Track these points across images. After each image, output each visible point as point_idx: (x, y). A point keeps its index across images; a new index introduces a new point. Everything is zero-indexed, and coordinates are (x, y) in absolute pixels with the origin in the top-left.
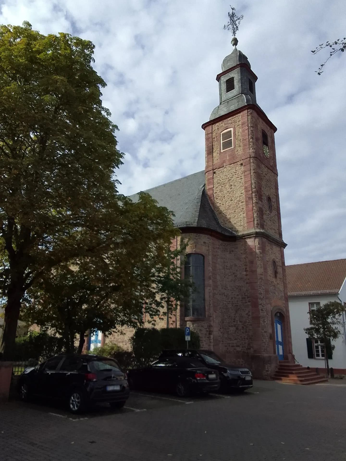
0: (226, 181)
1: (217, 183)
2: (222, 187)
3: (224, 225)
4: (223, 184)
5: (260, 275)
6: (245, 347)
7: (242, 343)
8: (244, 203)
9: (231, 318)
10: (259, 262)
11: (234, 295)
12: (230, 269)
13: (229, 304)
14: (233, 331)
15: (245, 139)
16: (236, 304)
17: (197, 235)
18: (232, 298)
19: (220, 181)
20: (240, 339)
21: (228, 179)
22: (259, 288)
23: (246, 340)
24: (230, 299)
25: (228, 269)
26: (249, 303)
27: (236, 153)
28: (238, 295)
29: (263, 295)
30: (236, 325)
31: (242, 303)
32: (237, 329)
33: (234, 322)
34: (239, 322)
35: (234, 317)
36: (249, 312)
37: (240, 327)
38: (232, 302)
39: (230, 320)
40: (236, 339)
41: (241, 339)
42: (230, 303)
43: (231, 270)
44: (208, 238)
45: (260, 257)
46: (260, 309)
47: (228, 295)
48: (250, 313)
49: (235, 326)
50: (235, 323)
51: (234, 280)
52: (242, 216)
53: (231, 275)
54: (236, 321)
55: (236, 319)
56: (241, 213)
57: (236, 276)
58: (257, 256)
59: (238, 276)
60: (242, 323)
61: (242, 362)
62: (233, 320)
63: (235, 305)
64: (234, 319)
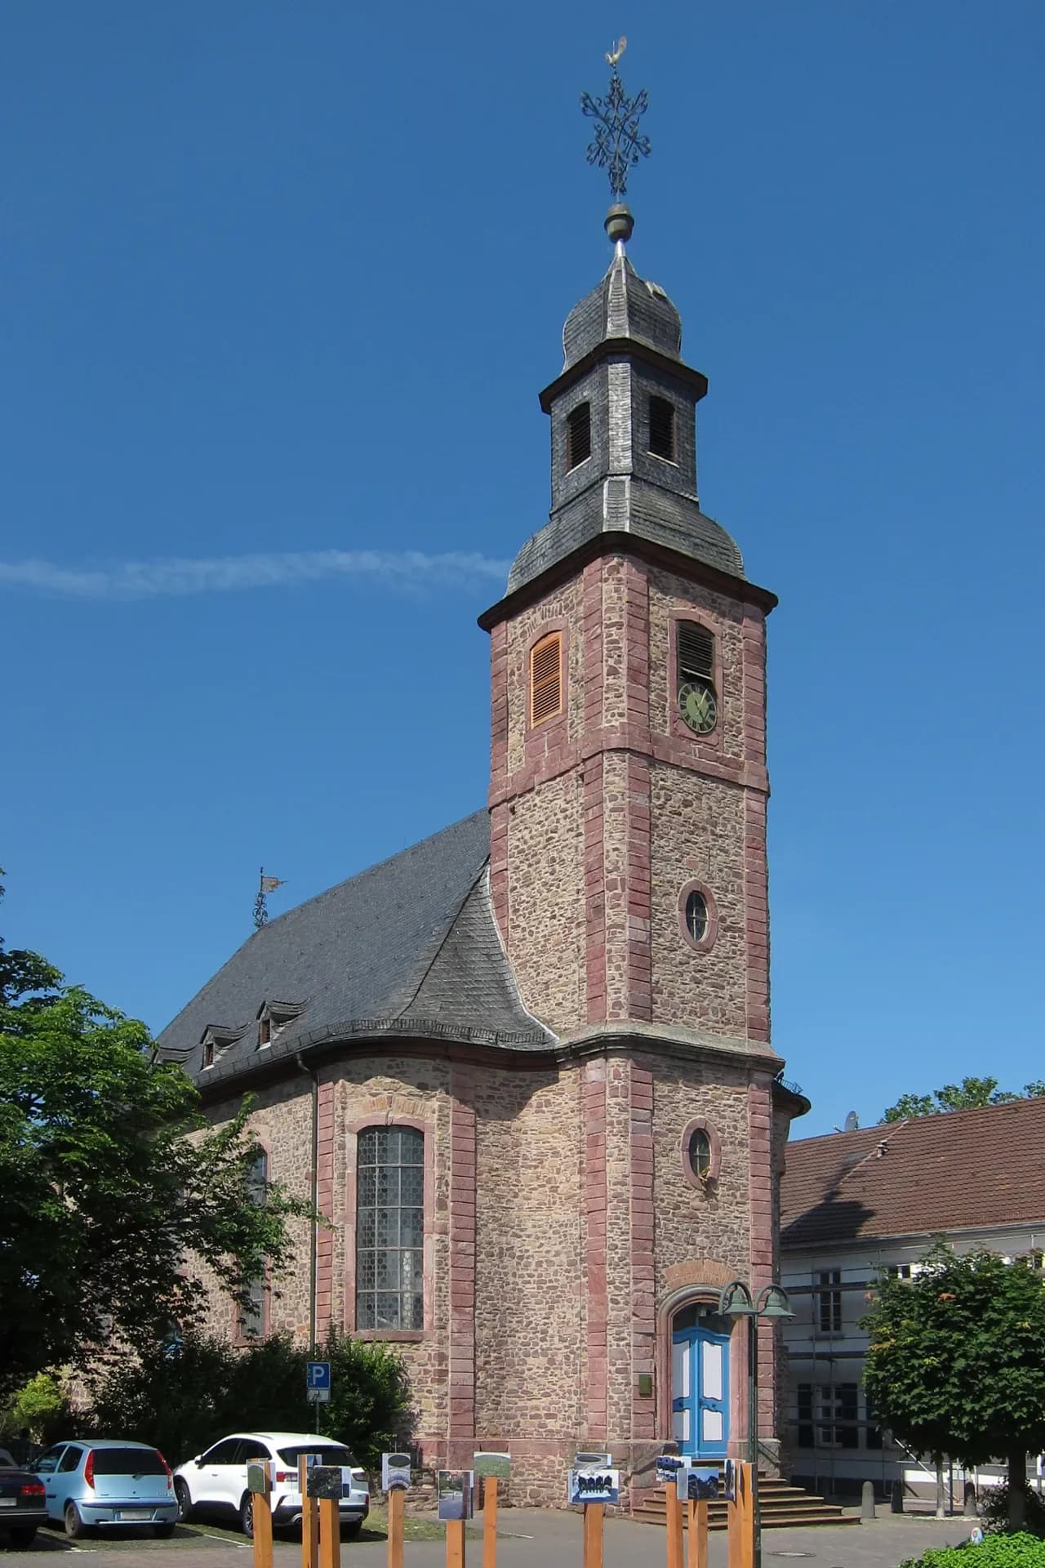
0: (539, 842)
1: (516, 851)
2: (530, 865)
3: (531, 1008)
4: (533, 856)
5: (615, 1184)
6: (569, 1417)
7: (564, 1406)
8: (583, 929)
9: (532, 1329)
10: (615, 1139)
11: (548, 1252)
12: (536, 1167)
13: (529, 1282)
14: (538, 1368)
15: (592, 676)
16: (551, 1281)
17: (393, 1063)
18: (539, 1264)
19: (525, 843)
20: (557, 1395)
21: (546, 837)
22: (609, 1228)
23: (573, 1396)
24: (533, 1266)
25: (530, 1167)
26: (584, 1280)
27: (570, 733)
28: (557, 1254)
29: (620, 1251)
30: (548, 1349)
31: (567, 1277)
32: (552, 1361)
33: (543, 1340)
34: (556, 1339)
35: (545, 1324)
36: (583, 1307)
37: (560, 1358)
38: (540, 1275)
39: (531, 1335)
40: (547, 1395)
41: (561, 1393)
42: (532, 1280)
43: (539, 1170)
44: (435, 1069)
45: (619, 1123)
46: (610, 1297)
47: (526, 1255)
48: (585, 1312)
49: (544, 1352)
50: (545, 1345)
51: (549, 1201)
52: (576, 977)
53: (540, 1186)
54: (548, 1338)
55: (550, 1332)
56: (575, 966)
57: (554, 1189)
58: (608, 1119)
59: (559, 1190)
60: (567, 1344)
61: (561, 1464)
62: (539, 1335)
63: (548, 1287)
64: (544, 1332)
